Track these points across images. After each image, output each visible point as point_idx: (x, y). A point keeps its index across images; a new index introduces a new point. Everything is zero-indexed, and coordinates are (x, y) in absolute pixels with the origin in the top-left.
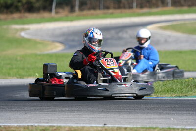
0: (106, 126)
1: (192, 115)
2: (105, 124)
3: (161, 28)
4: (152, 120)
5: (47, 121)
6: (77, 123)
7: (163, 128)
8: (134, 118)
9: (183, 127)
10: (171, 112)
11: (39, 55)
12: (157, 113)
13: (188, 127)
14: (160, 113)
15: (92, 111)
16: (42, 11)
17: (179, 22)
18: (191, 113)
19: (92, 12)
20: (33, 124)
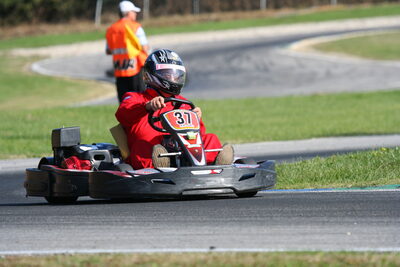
0: (213, 250)
1: (387, 224)
2: (212, 248)
3: (318, 48)
4: (307, 237)
5: (93, 244)
6: (155, 247)
7: (331, 253)
8: (271, 235)
9: (372, 250)
10: (347, 219)
11: (72, 110)
12: (317, 223)
13: (382, 249)
14: (324, 223)
15: (185, 221)
16: (73, 20)
17: (354, 35)
18: (386, 220)
19: (177, 18)
20: (64, 251)
